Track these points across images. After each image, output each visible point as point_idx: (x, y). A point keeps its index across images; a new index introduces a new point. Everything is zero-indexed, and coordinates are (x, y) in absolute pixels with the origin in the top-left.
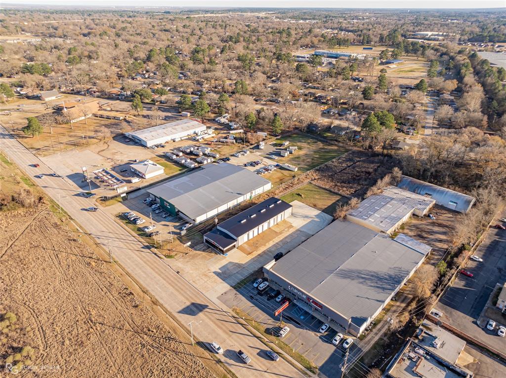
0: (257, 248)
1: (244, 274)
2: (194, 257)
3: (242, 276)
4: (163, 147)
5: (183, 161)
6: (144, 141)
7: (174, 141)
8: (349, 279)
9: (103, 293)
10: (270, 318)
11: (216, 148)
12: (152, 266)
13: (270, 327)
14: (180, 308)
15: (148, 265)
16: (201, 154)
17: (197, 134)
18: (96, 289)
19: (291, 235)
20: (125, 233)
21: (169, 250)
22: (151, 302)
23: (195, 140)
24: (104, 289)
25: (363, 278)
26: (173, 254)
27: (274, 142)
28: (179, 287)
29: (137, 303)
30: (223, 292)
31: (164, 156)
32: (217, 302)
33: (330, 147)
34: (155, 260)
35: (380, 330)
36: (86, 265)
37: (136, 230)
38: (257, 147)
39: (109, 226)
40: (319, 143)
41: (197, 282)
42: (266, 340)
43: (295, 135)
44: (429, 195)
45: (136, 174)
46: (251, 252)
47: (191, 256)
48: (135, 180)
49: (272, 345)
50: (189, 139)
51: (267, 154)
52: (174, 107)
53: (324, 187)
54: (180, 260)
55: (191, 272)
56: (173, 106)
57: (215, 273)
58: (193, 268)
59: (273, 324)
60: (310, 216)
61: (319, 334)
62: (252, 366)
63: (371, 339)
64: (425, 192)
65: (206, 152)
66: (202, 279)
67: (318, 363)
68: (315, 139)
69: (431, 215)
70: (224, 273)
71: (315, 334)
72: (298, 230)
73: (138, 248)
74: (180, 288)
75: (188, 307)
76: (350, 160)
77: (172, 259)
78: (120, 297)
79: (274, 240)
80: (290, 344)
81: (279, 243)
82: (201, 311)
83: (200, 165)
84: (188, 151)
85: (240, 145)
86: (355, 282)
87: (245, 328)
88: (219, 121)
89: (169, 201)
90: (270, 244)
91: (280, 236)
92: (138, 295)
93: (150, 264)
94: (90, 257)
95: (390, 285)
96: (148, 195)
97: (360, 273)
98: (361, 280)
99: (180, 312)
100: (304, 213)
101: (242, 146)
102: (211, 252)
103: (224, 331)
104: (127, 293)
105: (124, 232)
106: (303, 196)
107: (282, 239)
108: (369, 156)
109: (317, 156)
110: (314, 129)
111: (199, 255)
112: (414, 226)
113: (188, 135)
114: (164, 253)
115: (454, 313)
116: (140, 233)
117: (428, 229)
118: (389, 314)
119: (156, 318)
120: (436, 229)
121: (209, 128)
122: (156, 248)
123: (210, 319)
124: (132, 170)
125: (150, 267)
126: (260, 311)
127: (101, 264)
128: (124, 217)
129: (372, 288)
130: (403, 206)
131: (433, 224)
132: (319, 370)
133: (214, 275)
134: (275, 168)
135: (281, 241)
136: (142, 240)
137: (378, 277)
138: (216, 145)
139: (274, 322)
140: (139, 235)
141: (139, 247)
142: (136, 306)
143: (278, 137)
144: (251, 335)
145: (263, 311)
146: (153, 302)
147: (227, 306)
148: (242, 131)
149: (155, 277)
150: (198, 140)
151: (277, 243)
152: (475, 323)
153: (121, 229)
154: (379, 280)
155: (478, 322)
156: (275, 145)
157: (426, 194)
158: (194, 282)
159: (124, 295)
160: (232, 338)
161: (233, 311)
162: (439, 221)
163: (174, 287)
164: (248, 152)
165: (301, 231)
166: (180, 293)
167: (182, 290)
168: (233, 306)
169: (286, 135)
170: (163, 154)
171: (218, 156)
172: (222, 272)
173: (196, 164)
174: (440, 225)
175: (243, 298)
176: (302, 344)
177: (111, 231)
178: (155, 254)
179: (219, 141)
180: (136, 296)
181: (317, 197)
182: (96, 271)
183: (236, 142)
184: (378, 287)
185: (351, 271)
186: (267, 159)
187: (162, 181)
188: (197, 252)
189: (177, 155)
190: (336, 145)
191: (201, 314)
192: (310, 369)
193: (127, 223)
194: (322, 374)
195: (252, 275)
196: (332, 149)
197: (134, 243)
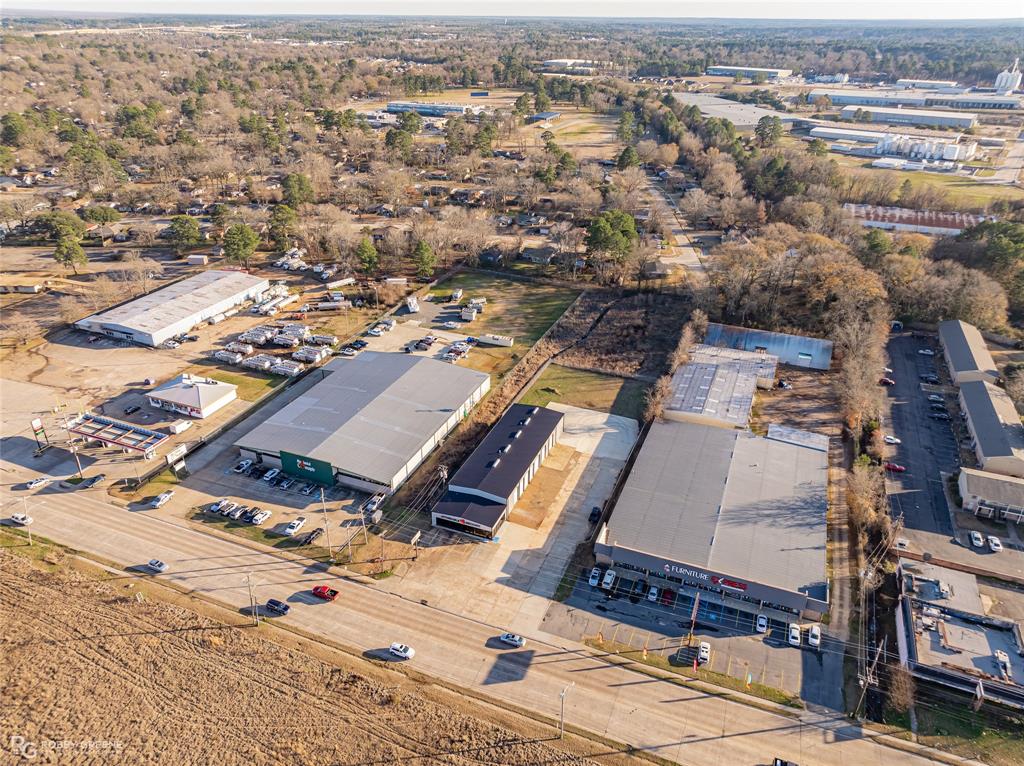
0: (544, 510)
1: (557, 568)
2: (434, 561)
3: (555, 572)
4: (192, 339)
5: (267, 365)
6: (141, 333)
7: (210, 324)
8: (750, 524)
9: (290, 699)
10: (661, 636)
11: (318, 325)
12: (359, 606)
13: (673, 652)
14: (483, 674)
15: (348, 606)
16: (296, 341)
17: (254, 301)
18: (267, 695)
19: (588, 470)
20: (242, 551)
21: (372, 561)
22: (412, 682)
23: (257, 313)
24: (286, 688)
25: (768, 516)
26: (386, 566)
27: (432, 295)
28: (446, 631)
29: (385, 693)
30: (542, 615)
31: (207, 359)
32: (545, 637)
33: (541, 291)
34: (355, 591)
35: (841, 598)
36: (201, 650)
37: (262, 538)
38: (405, 310)
39: (188, 543)
40: (515, 284)
41: (477, 610)
42: (684, 679)
43: (461, 276)
44: (762, 349)
45: (170, 412)
46: (538, 521)
47: (425, 560)
48: (181, 426)
49: (698, 683)
50: (243, 313)
51: (433, 321)
52: (154, 247)
53: (582, 366)
54: (408, 576)
55: (451, 593)
56: (150, 244)
57: (499, 581)
58: (447, 584)
59: (672, 645)
60: (596, 427)
61: (760, 637)
62: (693, 736)
63: (840, 618)
64: (753, 345)
65: (305, 337)
66: (482, 601)
67: (794, 688)
68: (504, 277)
69: (785, 383)
70: (516, 576)
71: (753, 639)
72: (594, 458)
73: (295, 575)
74: (453, 634)
75: (495, 667)
76: (592, 309)
77: (390, 578)
78: (336, 695)
79: (564, 486)
80: (726, 669)
81: (580, 490)
82: (527, 665)
83: (310, 366)
84: (262, 340)
85: (364, 310)
86: (762, 525)
87: (632, 670)
88: (286, 267)
89: (308, 456)
90: (563, 498)
91: (570, 476)
92: (372, 676)
93: (350, 603)
94: (196, 629)
95: (814, 517)
96: (237, 452)
97: (758, 509)
98: (770, 520)
99: (486, 683)
100: (581, 422)
101: (371, 312)
102: (462, 542)
103: (598, 689)
104: (344, 680)
105: (237, 549)
106: (556, 391)
107: (576, 482)
108: (618, 295)
109: (530, 311)
110: (492, 258)
111: (442, 554)
112: (771, 407)
113: (236, 305)
114: (365, 571)
115: (919, 536)
116: (277, 541)
117: (794, 407)
118: (836, 565)
119: (447, 710)
120: (805, 405)
121: (273, 283)
122: (337, 565)
123: (556, 675)
124: (153, 404)
125: (353, 608)
126: (635, 629)
127: (234, 637)
128: (210, 515)
129: (793, 529)
130: (740, 375)
131: (794, 397)
132: (803, 699)
133: (500, 586)
134: (470, 347)
135: (579, 486)
136: (295, 557)
137: (789, 509)
138: (313, 317)
139: (672, 641)
140: (276, 546)
141: (299, 573)
142: (389, 701)
143: (433, 284)
144: (651, 679)
145: (640, 627)
146: (414, 680)
147: (571, 639)
148: (351, 280)
149: (382, 627)
150: (266, 314)
151: (574, 492)
152: (954, 542)
153: (223, 545)
154: (793, 513)
155: (958, 540)
156: (437, 300)
157: (757, 348)
158: (470, 612)
159: (341, 685)
160: (623, 697)
161: (586, 643)
162: (801, 390)
163: (437, 636)
164: (394, 323)
165: (601, 459)
166: (459, 643)
167: (458, 635)
168: (581, 635)
169: (445, 276)
170: (203, 356)
171: (336, 340)
172: (513, 577)
173: (302, 366)
174: (806, 397)
175: (588, 615)
176: (746, 664)
177: (202, 555)
178: (346, 578)
179: (316, 309)
180: (369, 679)
181: (583, 388)
182: (233, 654)
183: (354, 305)
184: (800, 525)
185: (743, 509)
186: (441, 332)
187: (244, 416)
188: (434, 549)
189: (243, 354)
190: (548, 284)
191: (531, 672)
192: (787, 702)
193: (227, 527)
194: (812, 705)
195: (571, 565)
196: (547, 293)
197: (277, 566)
